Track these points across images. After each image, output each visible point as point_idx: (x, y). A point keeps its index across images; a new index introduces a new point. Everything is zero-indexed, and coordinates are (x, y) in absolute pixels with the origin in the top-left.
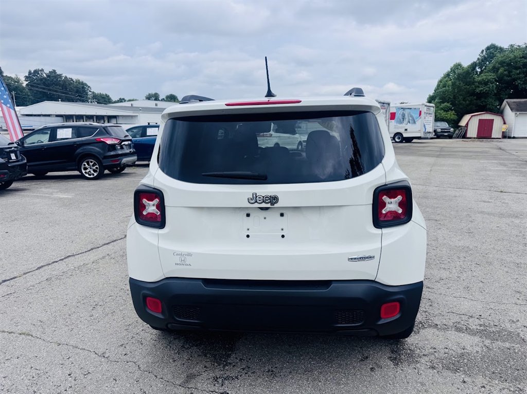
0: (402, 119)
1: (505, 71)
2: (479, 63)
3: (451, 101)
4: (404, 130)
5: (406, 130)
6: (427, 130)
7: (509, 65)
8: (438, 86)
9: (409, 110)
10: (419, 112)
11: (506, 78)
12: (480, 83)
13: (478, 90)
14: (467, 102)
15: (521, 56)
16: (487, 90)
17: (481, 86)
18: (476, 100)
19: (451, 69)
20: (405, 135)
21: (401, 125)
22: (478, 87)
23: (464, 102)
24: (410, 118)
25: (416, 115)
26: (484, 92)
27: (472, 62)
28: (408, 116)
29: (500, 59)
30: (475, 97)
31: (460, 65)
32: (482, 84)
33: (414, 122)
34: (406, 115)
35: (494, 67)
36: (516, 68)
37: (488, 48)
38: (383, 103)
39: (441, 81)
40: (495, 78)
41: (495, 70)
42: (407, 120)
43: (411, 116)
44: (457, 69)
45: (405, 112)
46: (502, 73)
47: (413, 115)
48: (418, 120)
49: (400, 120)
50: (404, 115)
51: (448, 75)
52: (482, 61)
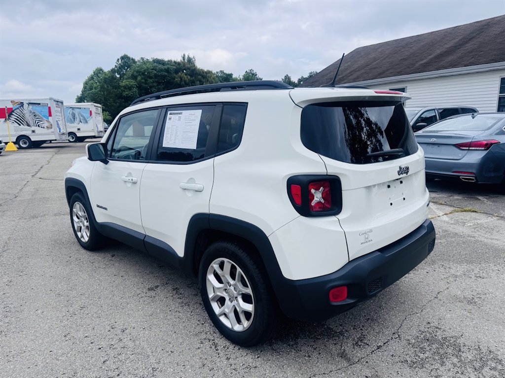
0: (72, 119)
1: (142, 79)
2: (118, 70)
3: (103, 102)
4: (77, 130)
5: (79, 129)
6: (99, 130)
7: (143, 74)
8: (85, 88)
9: (78, 110)
10: (89, 112)
11: (144, 85)
12: (125, 87)
13: (124, 94)
14: (118, 104)
15: (152, 68)
16: (131, 95)
17: (126, 90)
18: (124, 102)
19: (94, 73)
20: (79, 135)
21: (73, 125)
22: (124, 91)
23: (115, 104)
24: (81, 118)
25: (87, 115)
26: (129, 96)
27: (111, 68)
28: (79, 116)
29: (136, 68)
30: (123, 100)
31: (101, 70)
32: (126, 89)
33: (87, 122)
34: (77, 115)
35: (133, 75)
36: (151, 78)
37: (122, 58)
38: (57, 102)
39: (86, 83)
40: (136, 85)
41: (134, 77)
42: (78, 119)
43: (82, 116)
44: (100, 73)
45: (74, 112)
46: (140, 81)
47: (84, 115)
48: (89, 120)
49: (71, 119)
50: (74, 114)
51: (92, 78)
52: (120, 68)
